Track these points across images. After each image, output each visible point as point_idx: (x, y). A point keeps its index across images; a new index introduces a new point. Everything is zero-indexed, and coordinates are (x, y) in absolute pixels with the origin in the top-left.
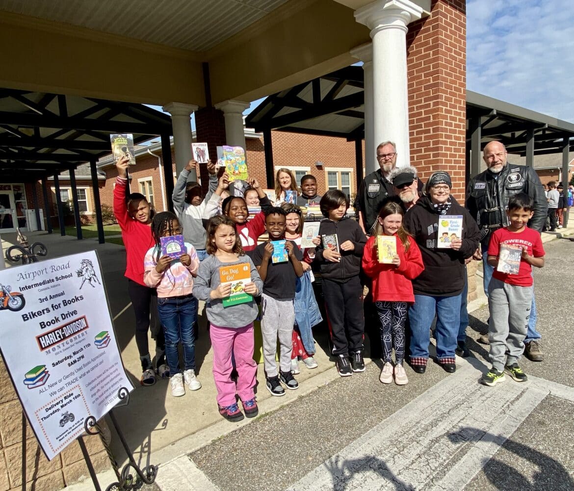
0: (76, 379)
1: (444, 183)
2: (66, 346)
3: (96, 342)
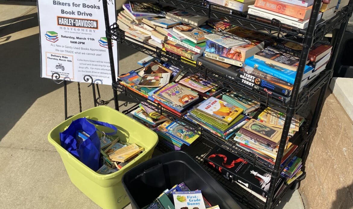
2: (73, 31)
3: (101, 40)
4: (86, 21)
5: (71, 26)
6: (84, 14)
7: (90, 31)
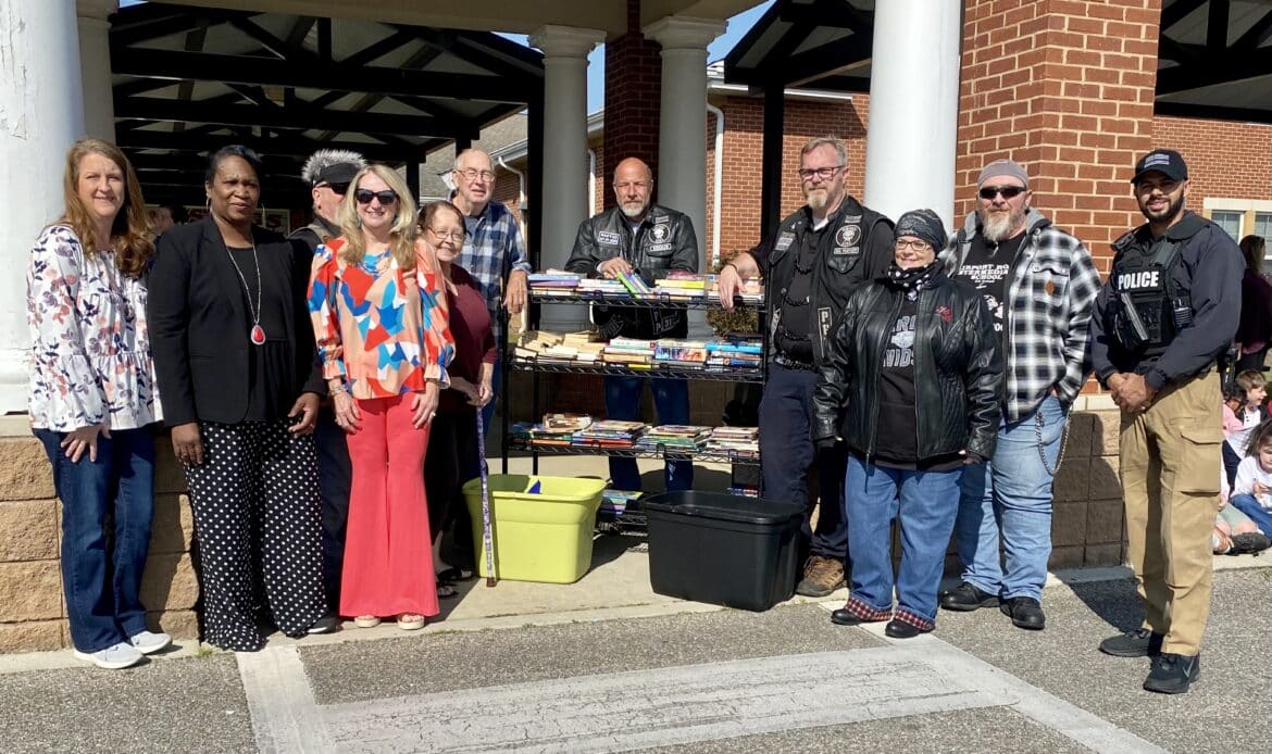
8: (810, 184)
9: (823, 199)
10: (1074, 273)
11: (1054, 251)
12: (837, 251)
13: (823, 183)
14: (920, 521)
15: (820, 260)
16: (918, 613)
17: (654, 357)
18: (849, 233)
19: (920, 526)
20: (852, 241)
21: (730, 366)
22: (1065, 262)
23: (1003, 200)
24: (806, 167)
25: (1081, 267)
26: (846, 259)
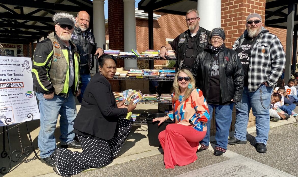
0: (11, 104)
1: (218, 35)
2: (10, 90)
3: (26, 94)
4: (17, 83)
5: (9, 87)
6: (15, 80)
7: (20, 89)
8: (189, 23)
9: (193, 27)
10: (272, 46)
11: (266, 40)
12: (201, 42)
13: (193, 22)
14: (222, 120)
15: (195, 45)
16: (223, 147)
17: (143, 74)
18: (203, 37)
19: (222, 122)
20: (205, 39)
21: (166, 76)
22: (269, 43)
23: (255, 24)
24: (188, 18)
25: (274, 44)
26: (204, 44)
